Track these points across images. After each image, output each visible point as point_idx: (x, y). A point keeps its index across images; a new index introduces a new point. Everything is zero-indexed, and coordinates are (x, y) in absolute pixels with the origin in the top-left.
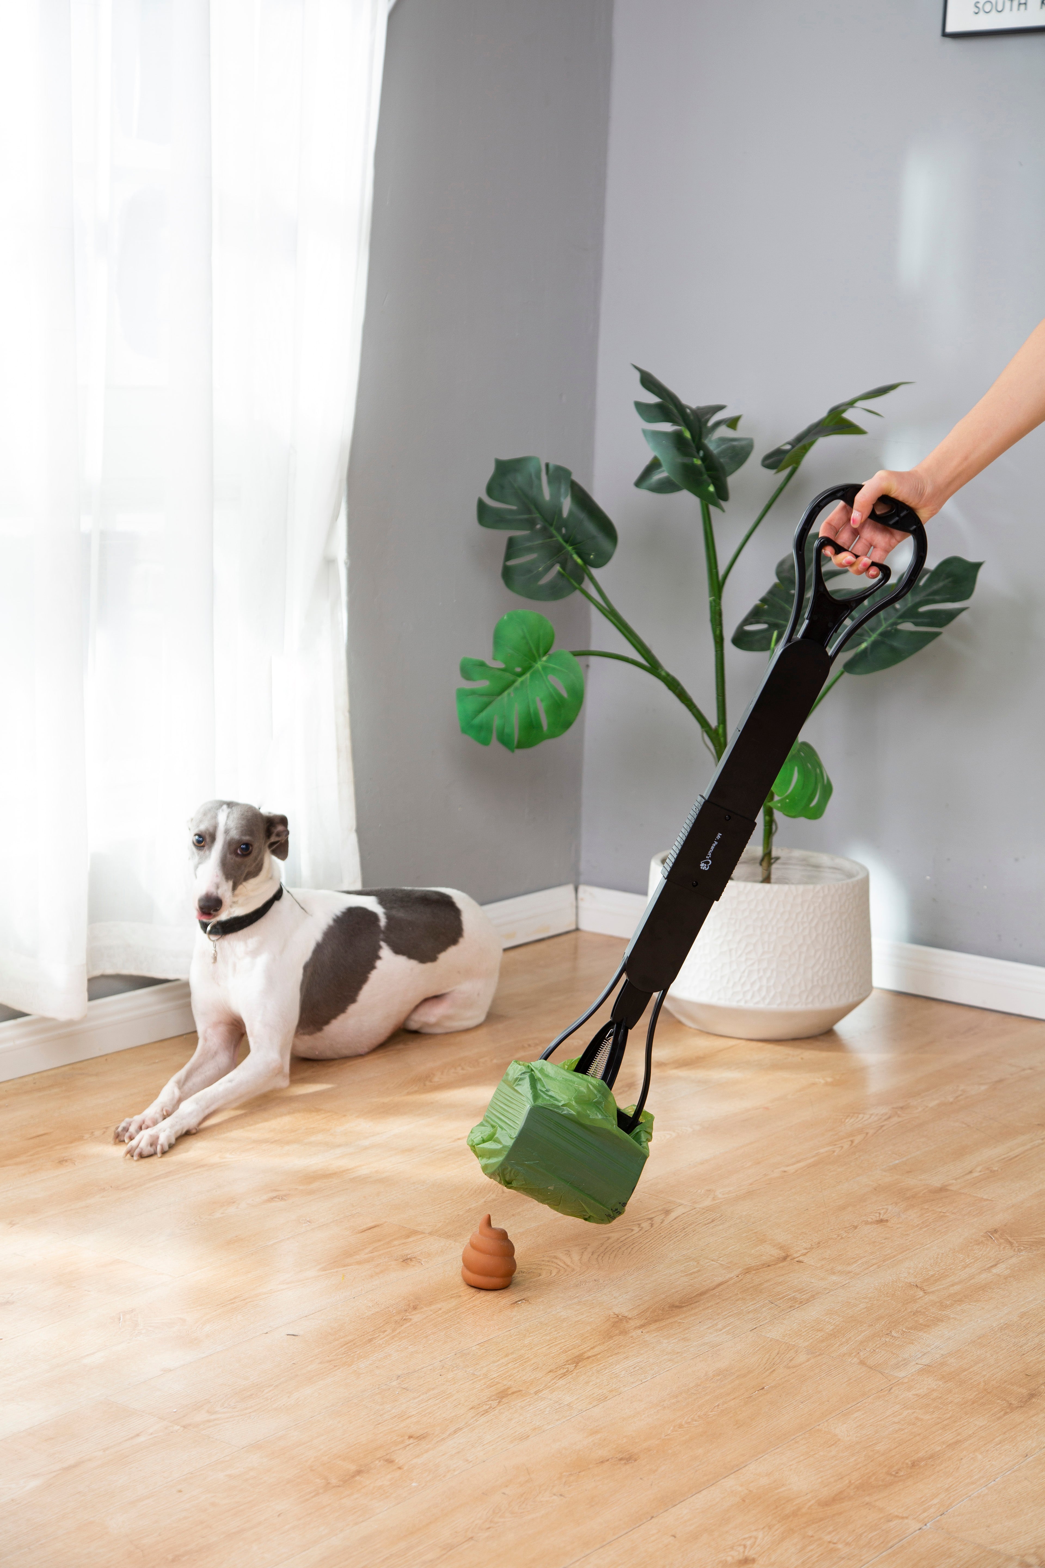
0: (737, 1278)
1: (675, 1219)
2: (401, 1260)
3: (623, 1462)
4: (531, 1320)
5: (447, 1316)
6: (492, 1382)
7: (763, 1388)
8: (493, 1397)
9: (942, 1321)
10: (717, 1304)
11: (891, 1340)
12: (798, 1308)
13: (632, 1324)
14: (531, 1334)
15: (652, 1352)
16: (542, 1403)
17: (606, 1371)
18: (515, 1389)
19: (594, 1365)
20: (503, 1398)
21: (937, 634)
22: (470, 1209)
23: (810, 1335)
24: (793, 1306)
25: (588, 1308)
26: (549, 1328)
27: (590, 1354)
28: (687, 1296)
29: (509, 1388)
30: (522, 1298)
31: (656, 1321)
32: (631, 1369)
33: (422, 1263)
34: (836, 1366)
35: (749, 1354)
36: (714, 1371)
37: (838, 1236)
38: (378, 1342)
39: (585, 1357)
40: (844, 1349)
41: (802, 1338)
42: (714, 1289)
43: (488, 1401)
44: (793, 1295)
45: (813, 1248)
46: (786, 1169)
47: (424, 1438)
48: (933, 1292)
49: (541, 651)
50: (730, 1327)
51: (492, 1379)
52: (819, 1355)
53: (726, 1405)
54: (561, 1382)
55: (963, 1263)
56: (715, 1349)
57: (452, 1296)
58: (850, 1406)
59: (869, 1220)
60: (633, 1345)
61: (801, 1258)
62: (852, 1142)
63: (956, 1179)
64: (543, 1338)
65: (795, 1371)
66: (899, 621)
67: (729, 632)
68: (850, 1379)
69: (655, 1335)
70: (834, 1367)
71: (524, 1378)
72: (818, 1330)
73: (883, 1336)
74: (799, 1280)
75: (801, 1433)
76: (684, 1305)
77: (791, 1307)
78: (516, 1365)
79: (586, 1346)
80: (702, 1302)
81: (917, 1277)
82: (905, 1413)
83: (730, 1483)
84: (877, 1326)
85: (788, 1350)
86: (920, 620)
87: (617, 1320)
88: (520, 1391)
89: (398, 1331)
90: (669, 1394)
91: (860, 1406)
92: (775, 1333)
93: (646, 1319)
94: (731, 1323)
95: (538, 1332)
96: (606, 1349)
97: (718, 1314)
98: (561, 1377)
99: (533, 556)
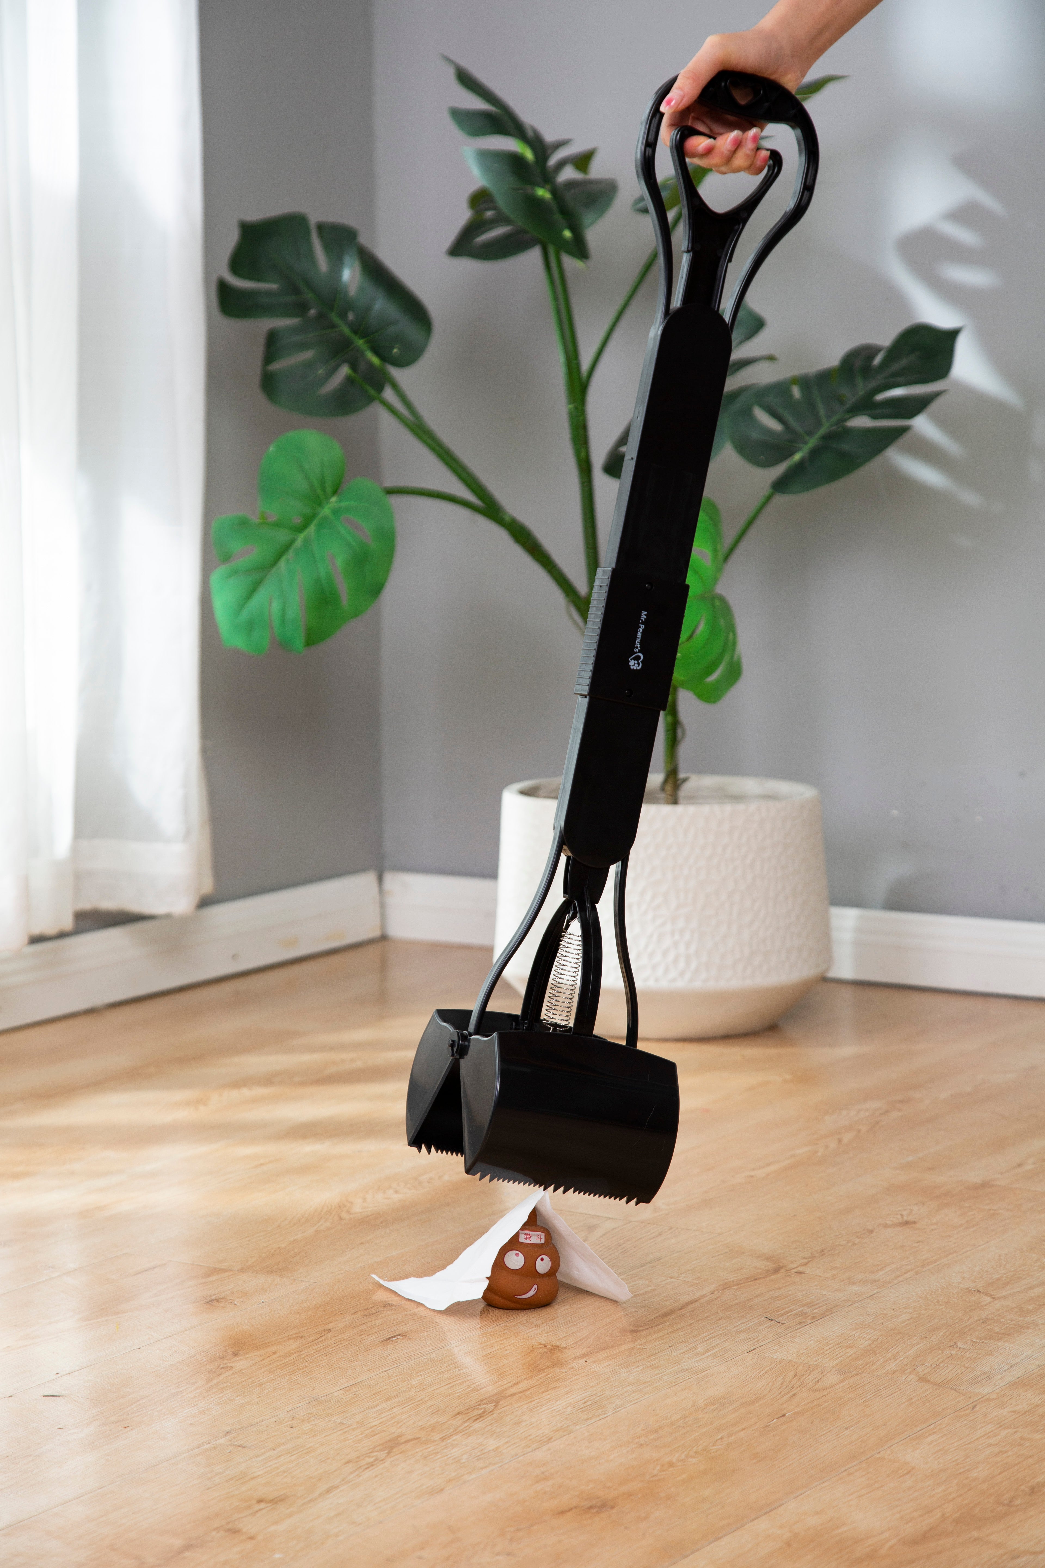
0: (713, 1295)
1: (604, 1235)
2: (204, 1302)
3: (594, 1510)
4: (415, 1357)
5: (287, 1360)
6: (373, 1431)
7: (784, 1416)
8: (378, 1448)
9: (1028, 1328)
10: (690, 1325)
11: (959, 1353)
12: (812, 1324)
13: (569, 1354)
14: (419, 1374)
15: (606, 1383)
16: (454, 1450)
17: (544, 1409)
18: (409, 1437)
19: (523, 1403)
20: (392, 1448)
21: (904, 430)
22: (294, 1240)
23: (837, 1353)
24: (804, 1322)
25: (499, 1339)
26: (446, 1365)
27: (513, 1390)
28: (644, 1319)
29: (398, 1437)
30: (397, 1334)
31: (604, 1349)
32: (579, 1404)
33: (236, 1303)
34: (885, 1385)
35: (753, 1379)
36: (706, 1400)
37: (848, 1242)
38: (188, 1396)
39: (508, 1394)
40: (892, 1366)
41: (827, 1356)
42: (681, 1309)
43: (371, 1452)
44: (800, 1310)
45: (815, 1257)
46: (752, 1173)
47: (281, 1500)
48: (1005, 1297)
49: (329, 487)
50: (717, 1350)
51: (371, 1427)
52: (857, 1374)
53: (733, 1438)
54: (477, 1425)
55: (1039, 1264)
56: (700, 1376)
57: (289, 1337)
58: (918, 1429)
59: (888, 1222)
60: (577, 1377)
61: (800, 1269)
62: (840, 1140)
63: (1001, 1173)
64: (439, 1377)
65: (826, 1393)
66: (848, 416)
67: (599, 456)
68: (911, 1399)
69: (606, 1364)
70: (884, 1386)
71: (420, 1423)
72: (848, 1347)
73: (945, 1349)
74: (805, 1292)
75: (854, 1463)
76: (640, 1329)
77: (800, 1323)
78: (405, 1410)
79: (505, 1383)
80: (668, 1324)
81: (975, 1282)
82: (1004, 1433)
83: (762, 1525)
84: (933, 1338)
85: (809, 1371)
86: (878, 411)
87: (545, 1350)
88: (417, 1439)
89: (215, 1382)
90: (645, 1429)
91: (933, 1429)
92: (785, 1353)
93: (589, 1347)
94: (716, 1345)
95: (429, 1371)
96: (537, 1384)
97: (695, 1336)
98: (477, 1419)
99: (308, 355)
